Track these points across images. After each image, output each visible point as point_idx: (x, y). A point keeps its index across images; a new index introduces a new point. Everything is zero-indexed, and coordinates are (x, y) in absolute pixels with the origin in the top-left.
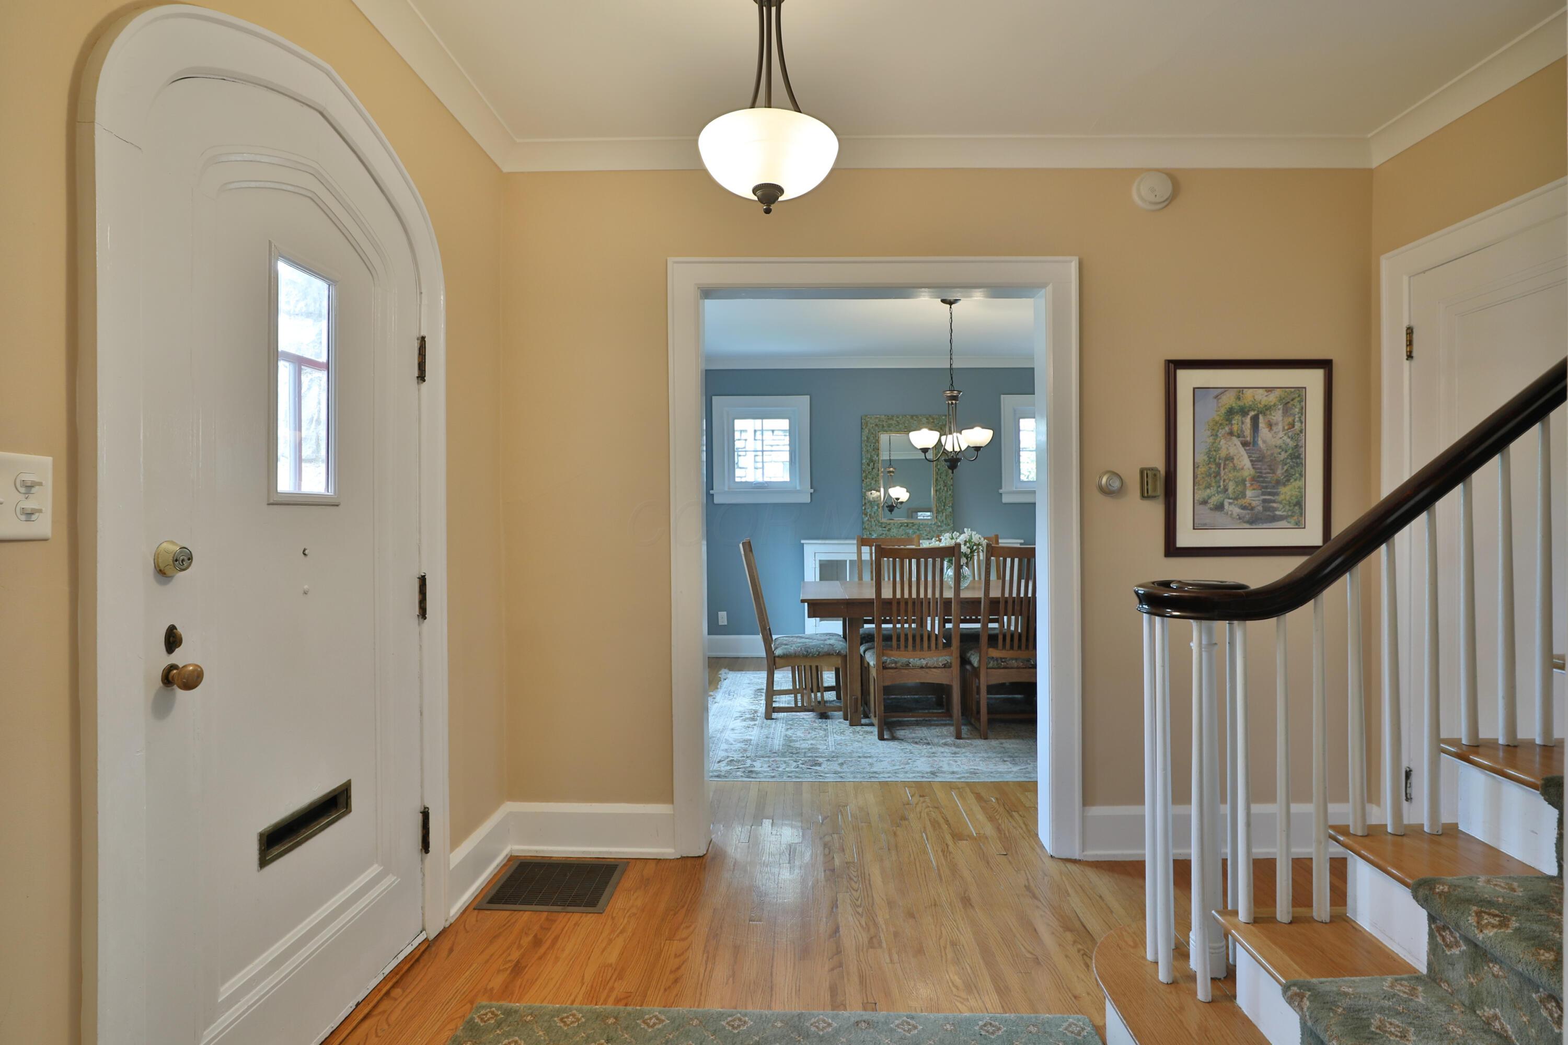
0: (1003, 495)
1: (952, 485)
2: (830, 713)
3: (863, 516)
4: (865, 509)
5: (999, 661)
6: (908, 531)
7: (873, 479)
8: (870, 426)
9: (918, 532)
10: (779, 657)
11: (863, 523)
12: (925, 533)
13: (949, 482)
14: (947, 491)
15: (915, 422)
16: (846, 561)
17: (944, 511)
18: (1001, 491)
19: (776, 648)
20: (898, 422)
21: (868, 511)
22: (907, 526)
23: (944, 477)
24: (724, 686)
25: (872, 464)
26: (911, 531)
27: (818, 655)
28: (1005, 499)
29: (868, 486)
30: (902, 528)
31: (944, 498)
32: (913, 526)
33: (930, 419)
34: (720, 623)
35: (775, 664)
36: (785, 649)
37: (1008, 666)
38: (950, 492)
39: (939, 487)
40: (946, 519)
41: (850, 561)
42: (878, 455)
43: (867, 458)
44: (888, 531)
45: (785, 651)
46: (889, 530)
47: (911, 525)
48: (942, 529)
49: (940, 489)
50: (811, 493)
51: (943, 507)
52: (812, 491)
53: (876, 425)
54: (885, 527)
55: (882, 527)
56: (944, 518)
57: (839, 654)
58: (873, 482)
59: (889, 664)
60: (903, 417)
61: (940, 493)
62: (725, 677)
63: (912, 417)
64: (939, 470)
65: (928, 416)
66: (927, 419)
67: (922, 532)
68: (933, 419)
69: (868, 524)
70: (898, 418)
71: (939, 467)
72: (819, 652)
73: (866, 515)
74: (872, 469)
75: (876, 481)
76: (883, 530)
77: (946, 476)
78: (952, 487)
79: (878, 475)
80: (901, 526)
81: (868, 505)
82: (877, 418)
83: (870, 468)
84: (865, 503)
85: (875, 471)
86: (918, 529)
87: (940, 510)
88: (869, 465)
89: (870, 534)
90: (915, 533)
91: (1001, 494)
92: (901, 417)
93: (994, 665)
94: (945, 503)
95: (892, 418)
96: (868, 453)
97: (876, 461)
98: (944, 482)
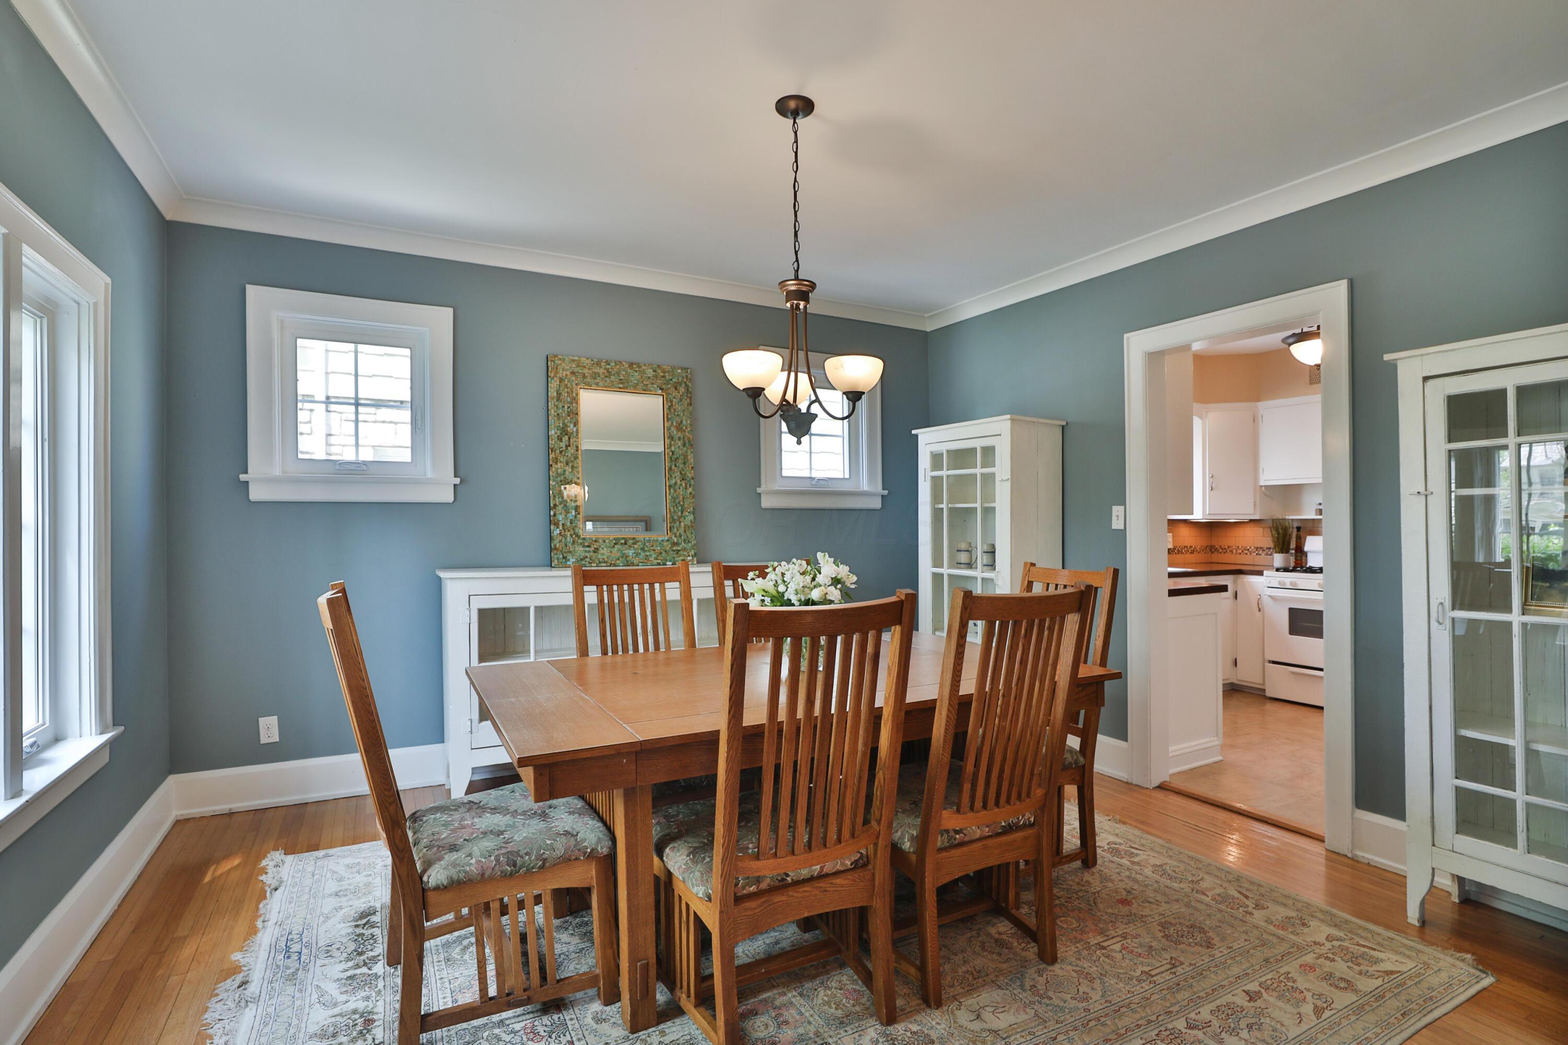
0: (762, 496)
1: (693, 478)
2: (571, 997)
3: (552, 527)
4: (555, 515)
5: (952, 833)
6: (626, 552)
7: (567, 464)
8: (561, 373)
9: (643, 554)
10: (437, 888)
11: (551, 538)
12: (654, 556)
13: (688, 474)
14: (686, 488)
15: (636, 374)
16: (528, 608)
17: (682, 519)
18: (759, 490)
19: (428, 864)
20: (608, 371)
21: (560, 518)
22: (626, 544)
23: (682, 466)
24: (273, 917)
25: (566, 437)
26: (630, 552)
27: (542, 867)
28: (766, 502)
29: (559, 475)
30: (617, 546)
31: (681, 497)
32: (634, 544)
33: (659, 371)
34: (264, 740)
35: (424, 905)
36: (454, 865)
37: (967, 839)
38: (690, 490)
39: (673, 481)
40: (685, 532)
41: (536, 608)
42: (576, 424)
43: (558, 428)
44: (594, 552)
45: (453, 873)
46: (596, 551)
47: (631, 541)
48: (679, 548)
49: (676, 483)
50: (455, 485)
51: (680, 514)
52: (457, 481)
53: (573, 373)
54: (589, 546)
55: (584, 546)
56: (681, 531)
57: (592, 856)
58: (568, 469)
59: (743, 888)
60: (616, 364)
61: (675, 491)
62: (274, 884)
63: (631, 365)
64: (673, 452)
65: (655, 366)
66: (655, 371)
67: (648, 554)
68: (664, 372)
69: (560, 541)
70: (609, 364)
71: (673, 449)
72: (545, 860)
73: (557, 525)
74: (567, 446)
75: (573, 467)
76: (586, 551)
77: (685, 463)
78: (692, 482)
79: (576, 458)
80: (615, 544)
81: (560, 507)
82: (573, 361)
83: (563, 445)
84: (555, 505)
85: (571, 450)
86: (643, 549)
87: (675, 517)
88: (561, 440)
89: (564, 558)
90: (637, 554)
91: (760, 494)
92: (613, 364)
93: (943, 842)
94: (682, 506)
95: (598, 364)
96: (559, 419)
97: (572, 433)
98: (681, 473)
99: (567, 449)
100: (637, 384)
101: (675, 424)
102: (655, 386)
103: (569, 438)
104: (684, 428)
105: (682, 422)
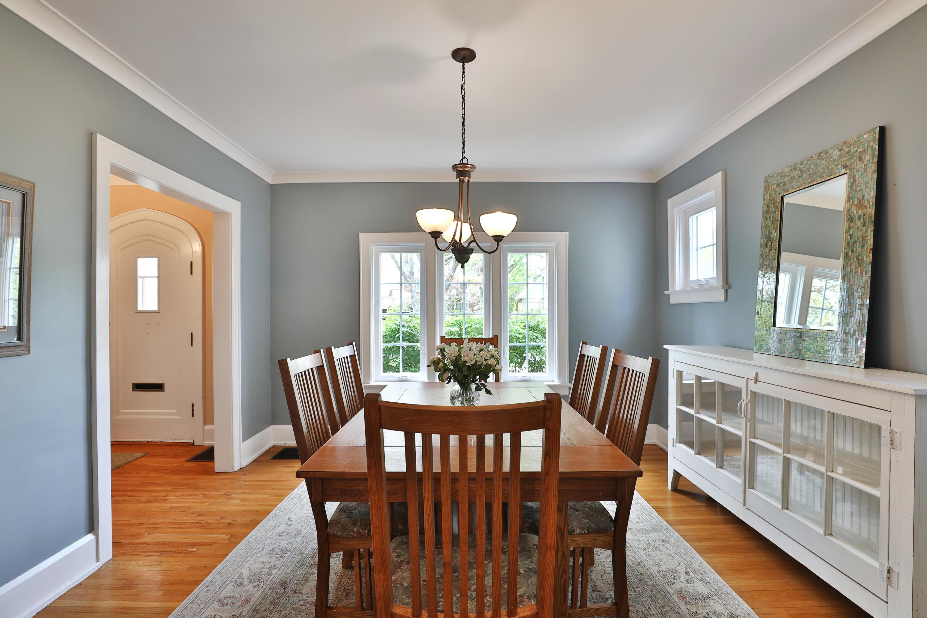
7: (769, 266)
8: (771, 189)
14: (861, 276)
15: (823, 162)
20: (801, 171)
21: (761, 311)
33: (845, 148)
38: (866, 278)
42: (776, 230)
43: (766, 237)
49: (851, 271)
50: (726, 290)
52: (727, 287)
53: (778, 185)
58: (769, 270)
63: (820, 154)
64: (851, 236)
71: (851, 232)
74: (770, 251)
75: (772, 268)
79: (774, 259)
82: (779, 174)
83: (767, 250)
85: (772, 253)
88: (767, 246)
92: (806, 162)
95: (795, 169)
96: (767, 229)
97: (773, 239)
98: (857, 258)
99: (769, 253)
100: (823, 173)
101: (856, 202)
102: (840, 166)
103: (771, 243)
104: (866, 203)
105: (863, 197)
